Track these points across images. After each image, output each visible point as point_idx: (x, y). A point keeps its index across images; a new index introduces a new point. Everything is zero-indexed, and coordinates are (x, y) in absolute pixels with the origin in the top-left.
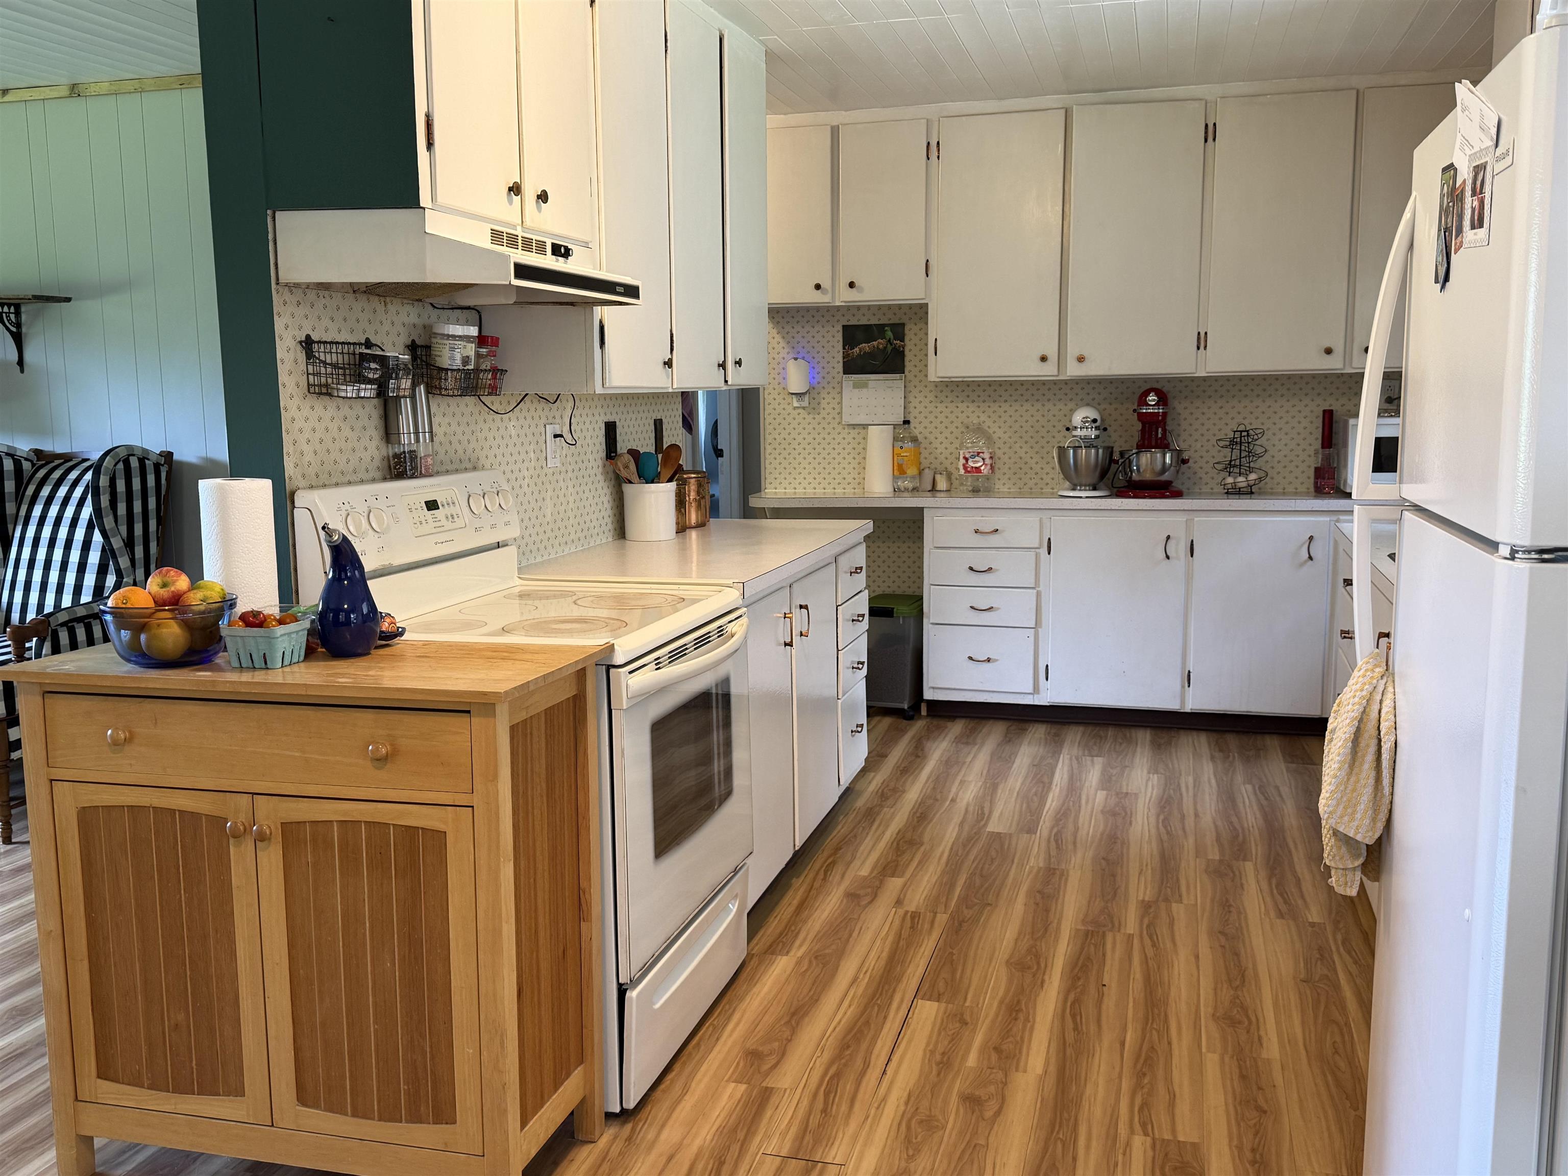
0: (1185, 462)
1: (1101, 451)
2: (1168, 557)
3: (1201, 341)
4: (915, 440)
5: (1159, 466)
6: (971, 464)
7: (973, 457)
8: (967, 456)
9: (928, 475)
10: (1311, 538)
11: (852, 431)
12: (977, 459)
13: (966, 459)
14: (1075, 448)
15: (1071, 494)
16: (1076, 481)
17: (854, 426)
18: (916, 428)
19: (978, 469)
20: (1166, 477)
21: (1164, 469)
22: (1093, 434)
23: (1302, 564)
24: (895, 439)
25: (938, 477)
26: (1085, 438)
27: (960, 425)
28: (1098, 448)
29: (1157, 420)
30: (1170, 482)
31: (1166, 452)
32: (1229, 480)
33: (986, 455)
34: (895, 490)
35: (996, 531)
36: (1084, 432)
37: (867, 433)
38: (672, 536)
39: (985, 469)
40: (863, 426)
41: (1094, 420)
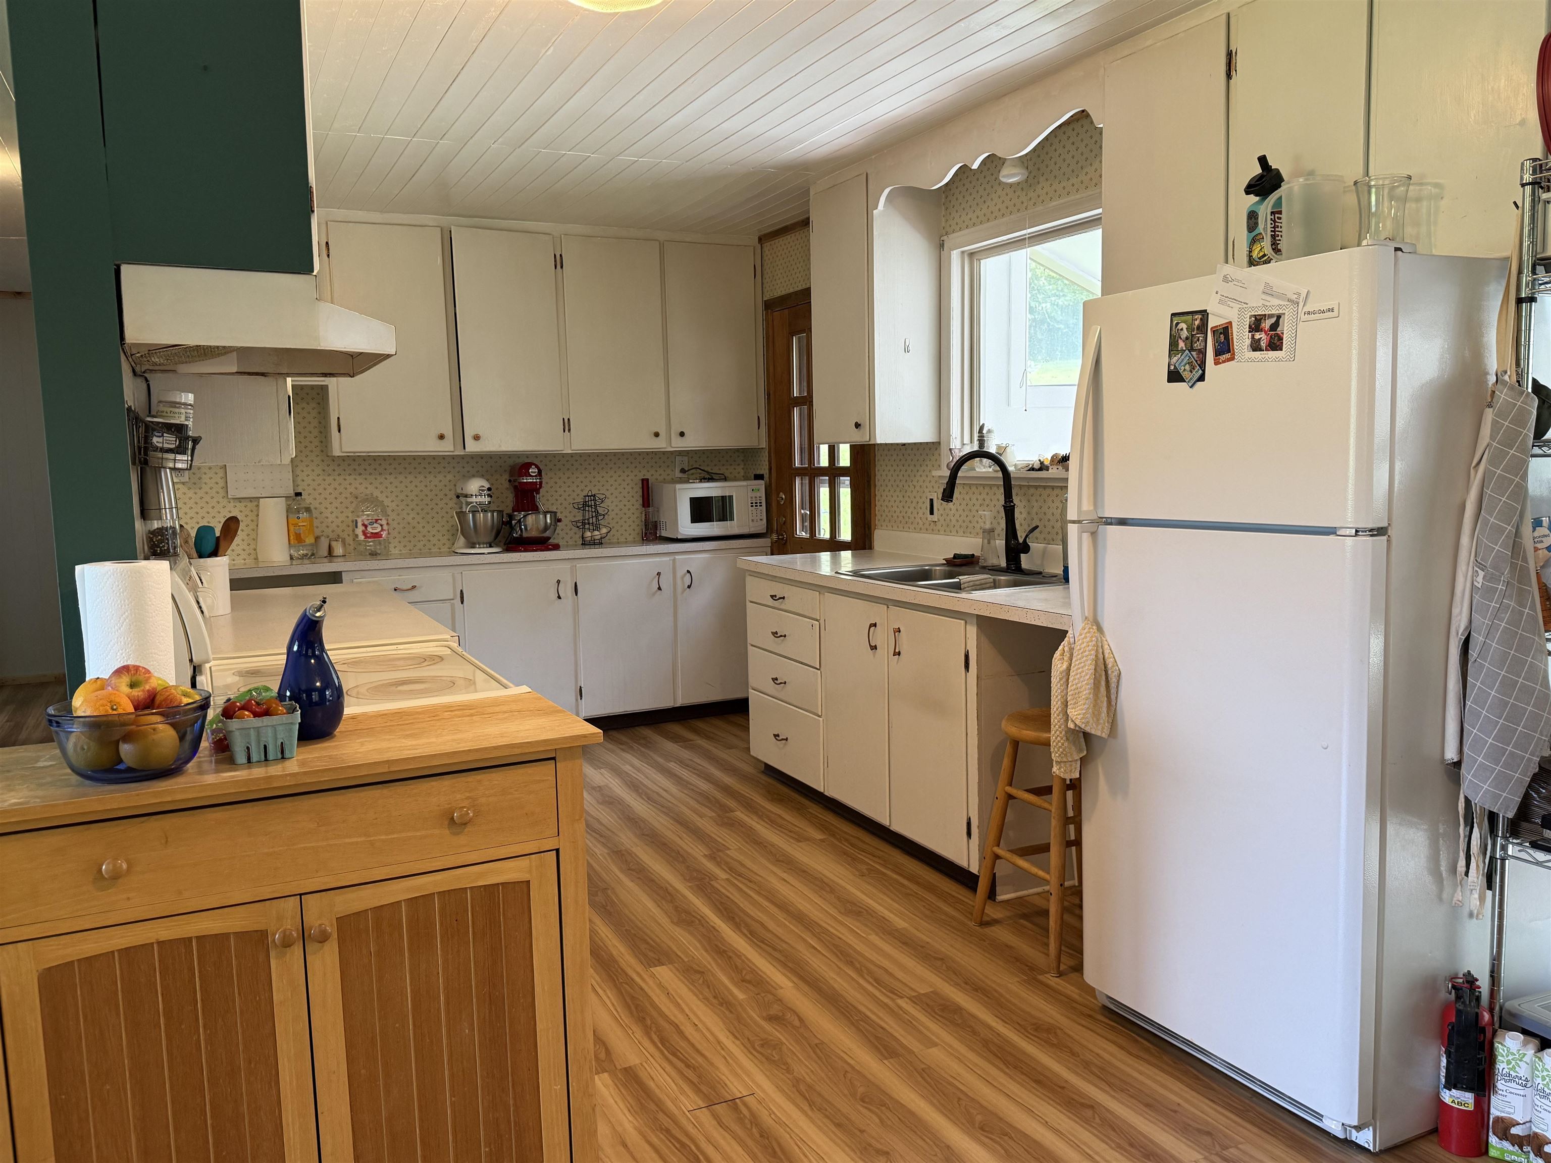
0: (559, 520)
1: (495, 514)
2: (559, 597)
3: (567, 425)
4: (308, 510)
5: (542, 523)
6: (370, 529)
7: (371, 524)
8: (366, 523)
9: (325, 543)
10: (659, 574)
11: (238, 504)
12: (375, 525)
13: (366, 526)
14: (474, 512)
15: (473, 551)
16: (475, 540)
17: (240, 500)
18: (307, 499)
19: (377, 535)
20: (547, 534)
21: (546, 528)
22: (486, 500)
23: (654, 594)
24: (289, 510)
25: (334, 544)
26: (480, 504)
27: (348, 495)
28: (493, 512)
29: (535, 488)
30: (549, 538)
31: (545, 513)
32: (588, 534)
33: (384, 522)
34: (291, 558)
35: (414, 587)
36: (479, 499)
37: (258, 506)
38: (228, 610)
39: (384, 534)
40: (251, 499)
41: (489, 489)
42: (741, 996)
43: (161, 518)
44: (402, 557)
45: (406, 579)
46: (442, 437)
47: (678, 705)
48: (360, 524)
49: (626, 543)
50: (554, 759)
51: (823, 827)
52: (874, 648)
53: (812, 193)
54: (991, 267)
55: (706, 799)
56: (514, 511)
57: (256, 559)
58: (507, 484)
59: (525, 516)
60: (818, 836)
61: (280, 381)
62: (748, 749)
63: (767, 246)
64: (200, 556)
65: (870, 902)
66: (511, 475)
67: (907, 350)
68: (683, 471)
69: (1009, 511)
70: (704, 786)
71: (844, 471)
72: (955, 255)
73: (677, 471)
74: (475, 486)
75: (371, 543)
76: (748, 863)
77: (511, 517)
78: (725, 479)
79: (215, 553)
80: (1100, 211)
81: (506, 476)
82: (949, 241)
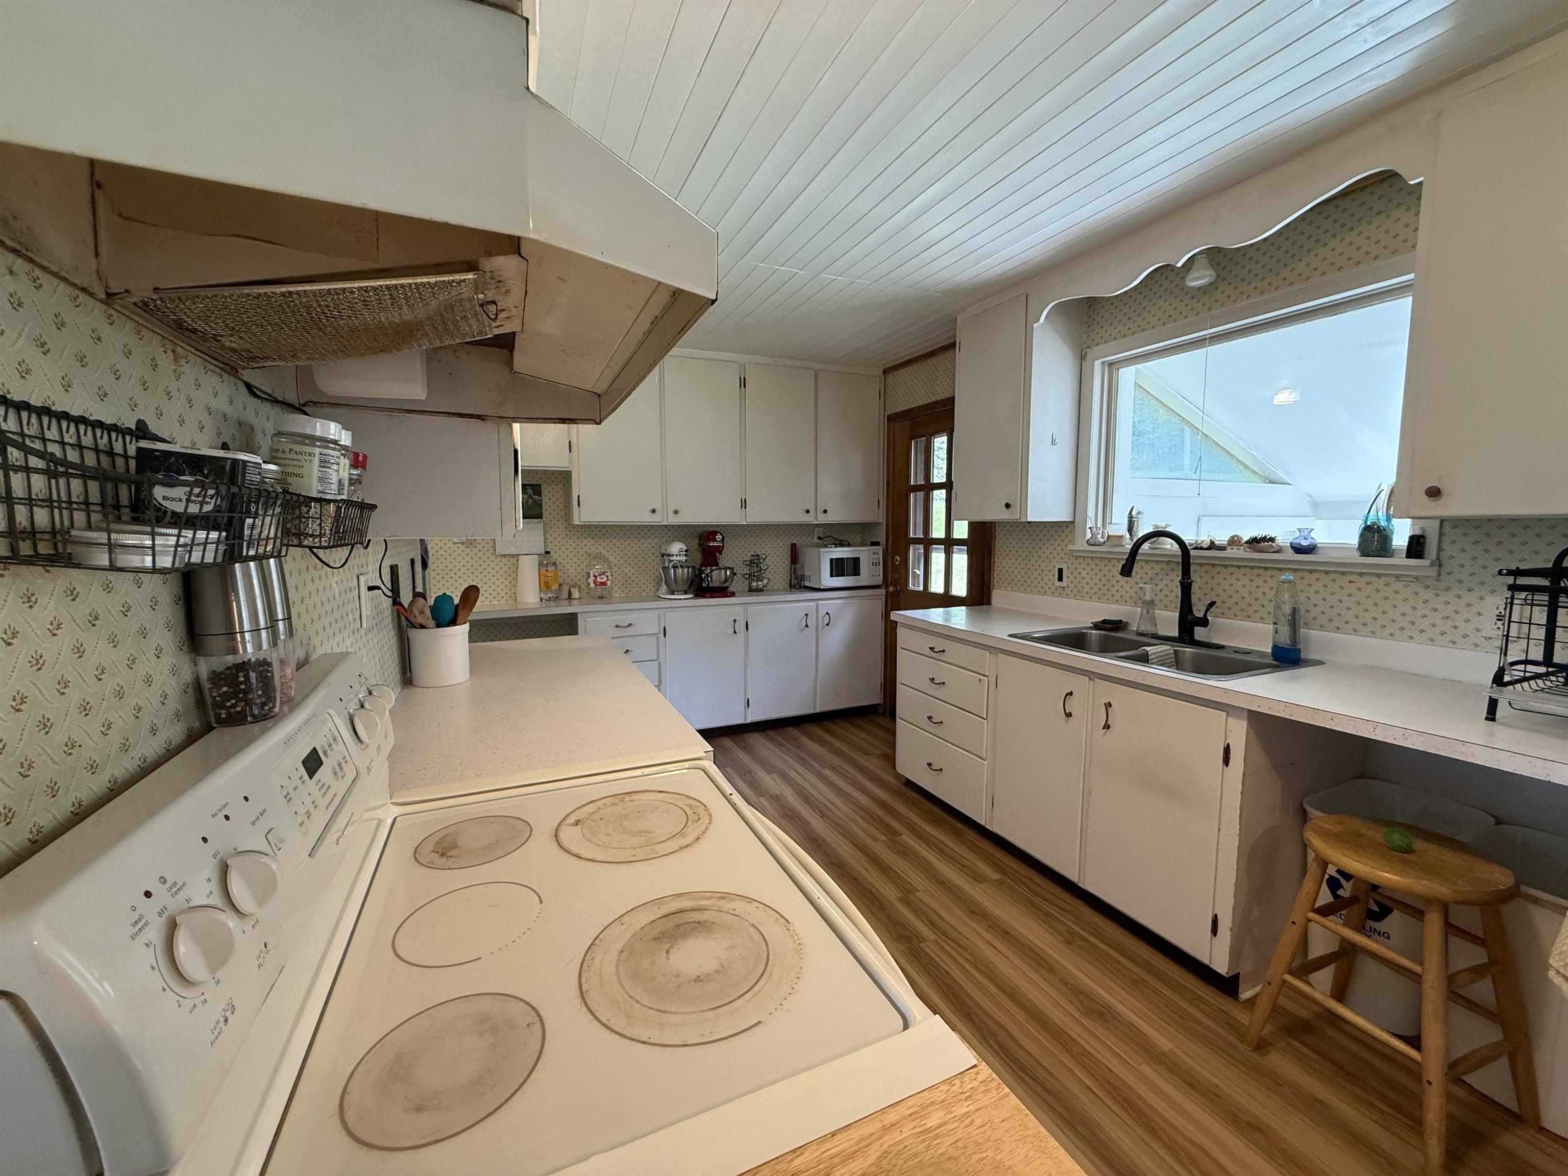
0: (735, 574)
1: (690, 570)
2: (735, 632)
3: (744, 504)
4: (555, 564)
5: (723, 578)
7: (600, 575)
8: (596, 574)
9: (565, 590)
10: (806, 615)
11: (503, 560)
12: (603, 576)
13: (596, 577)
14: (675, 567)
15: (673, 597)
16: (675, 589)
17: (504, 556)
18: (554, 556)
19: (604, 584)
20: (727, 585)
21: (726, 581)
22: (684, 558)
23: (803, 630)
24: (540, 564)
25: (572, 590)
26: (680, 561)
27: (584, 554)
28: (688, 567)
29: (719, 550)
30: (728, 587)
31: (726, 569)
32: (754, 584)
33: (609, 574)
34: (541, 600)
35: (630, 625)
36: (678, 558)
37: (517, 561)
38: (467, 677)
39: (609, 583)
41: (687, 551)
44: (621, 601)
45: (624, 619)
46: (654, 511)
47: (819, 711)
48: (591, 575)
49: (781, 592)
51: (996, 865)
52: (1069, 715)
56: (702, 565)
57: (516, 600)
58: (696, 546)
59: (711, 572)
63: (890, 376)
64: (439, 626)
66: (700, 539)
67: (1053, 442)
68: (819, 538)
69: (1186, 588)
72: (1098, 364)
73: (816, 537)
74: (676, 548)
75: (599, 589)
77: (701, 572)
78: (849, 545)
79: (453, 622)
81: (696, 540)
82: (1091, 354)
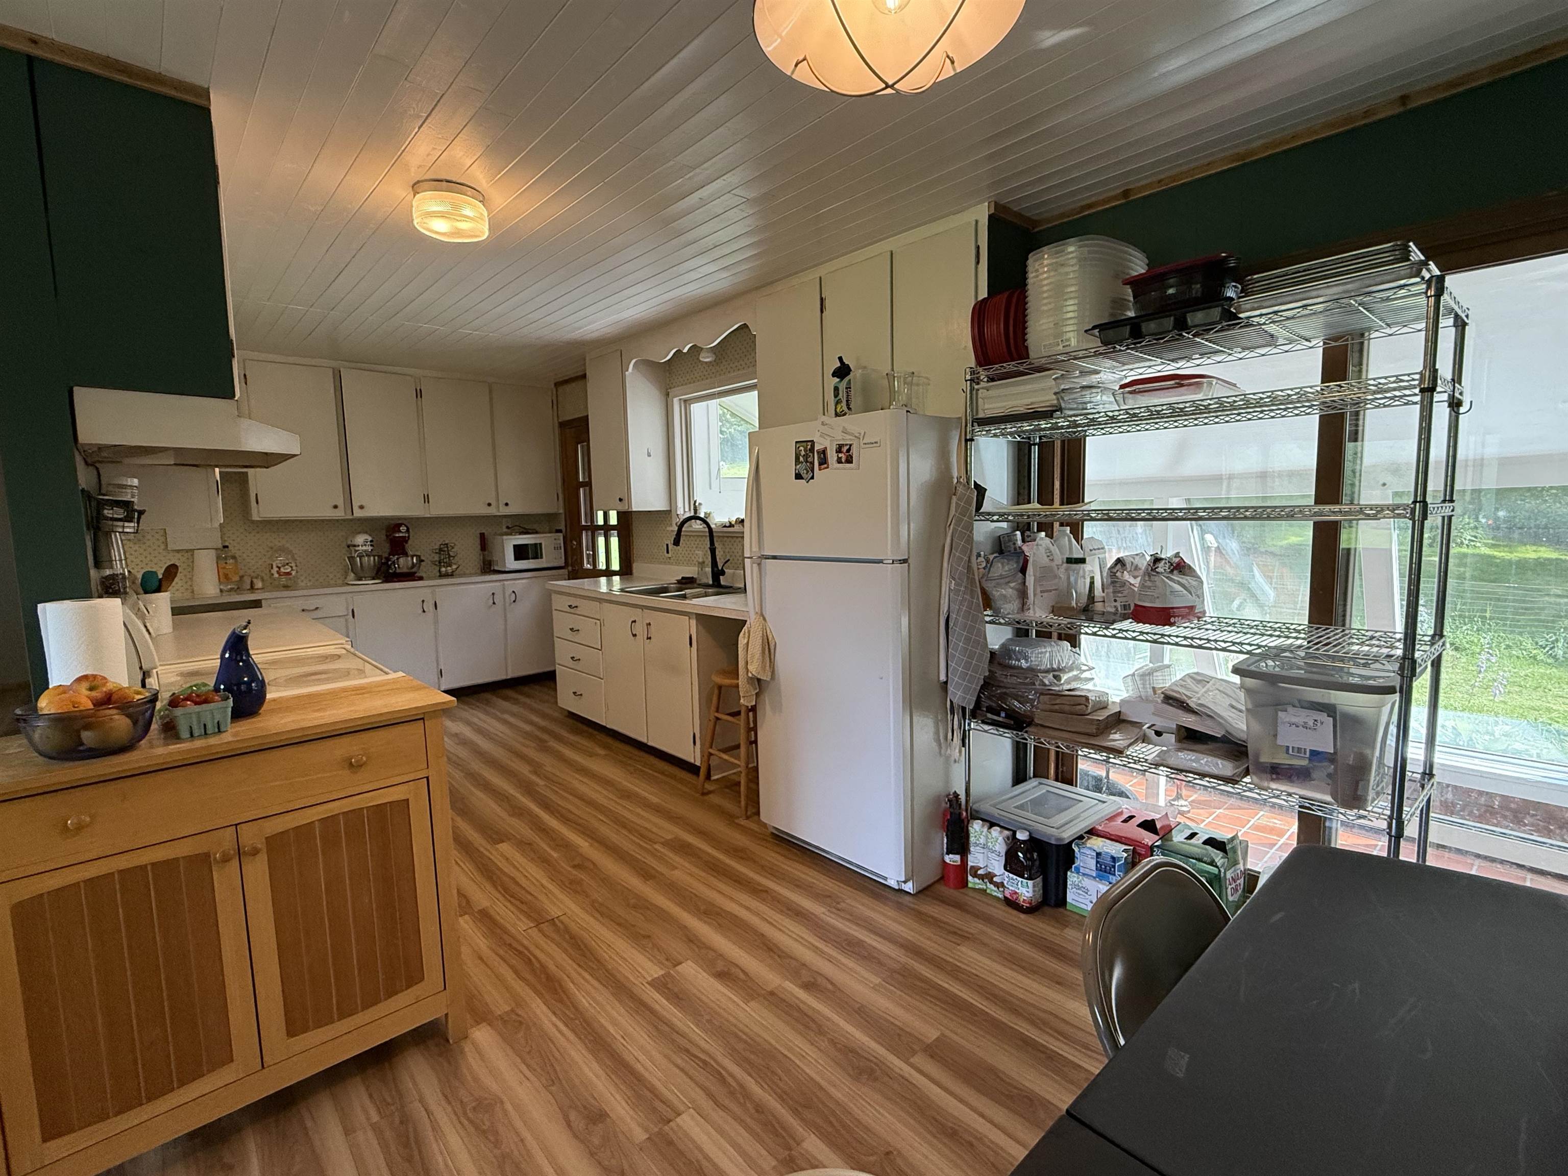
0: (423, 561)
1: (376, 558)
2: (424, 611)
3: (426, 499)
5: (410, 563)
6: (282, 570)
7: (284, 566)
8: (280, 565)
9: (247, 581)
10: (493, 594)
11: (177, 555)
12: (286, 567)
13: (279, 568)
14: (361, 557)
15: (360, 583)
16: (362, 575)
17: (178, 551)
18: (233, 550)
19: (289, 574)
20: (414, 570)
21: (413, 565)
22: (370, 548)
25: (255, 581)
26: (365, 551)
27: (265, 547)
28: (374, 556)
29: (405, 540)
30: (415, 573)
31: (412, 557)
32: (443, 569)
33: (293, 565)
34: (221, 591)
35: (317, 608)
36: (364, 548)
37: (192, 555)
38: (171, 630)
39: (294, 573)
40: (187, 551)
41: (371, 541)
42: (555, 855)
43: (112, 568)
44: (306, 588)
45: (311, 603)
46: (336, 507)
47: (509, 677)
48: (274, 567)
49: (471, 575)
50: (423, 719)
51: (606, 747)
52: (635, 635)
53: (587, 359)
54: (697, 409)
55: (528, 735)
56: (390, 554)
57: (193, 592)
58: (384, 537)
59: (398, 559)
60: (602, 752)
61: (209, 470)
62: (556, 702)
63: (560, 390)
64: (146, 592)
65: (636, 789)
66: (387, 531)
67: (649, 455)
68: (508, 528)
69: (713, 551)
70: (528, 728)
71: (613, 528)
72: (676, 400)
73: (504, 527)
74: (360, 539)
75: (284, 580)
76: (558, 774)
77: (388, 559)
78: (537, 533)
79: (158, 590)
80: (756, 381)
81: (384, 532)
82: (672, 392)
